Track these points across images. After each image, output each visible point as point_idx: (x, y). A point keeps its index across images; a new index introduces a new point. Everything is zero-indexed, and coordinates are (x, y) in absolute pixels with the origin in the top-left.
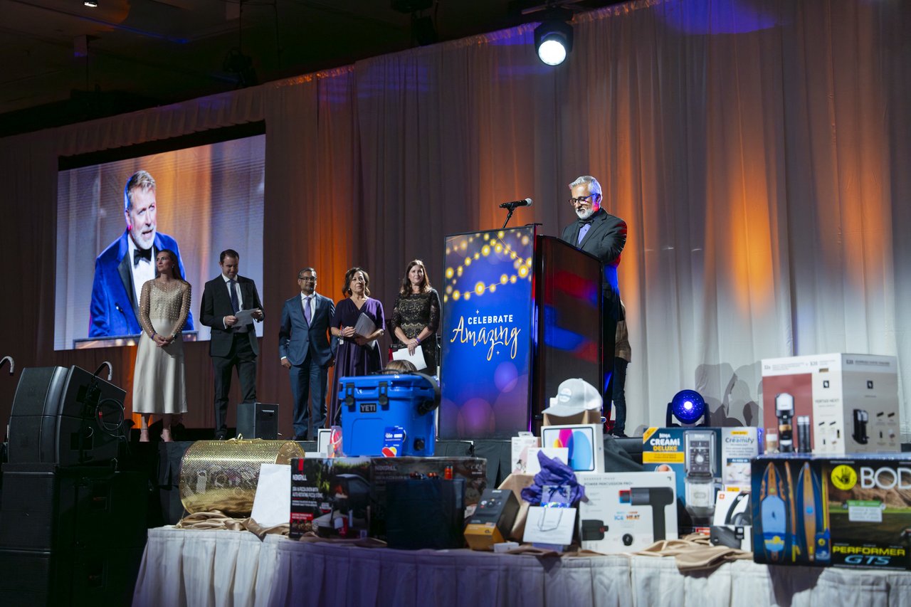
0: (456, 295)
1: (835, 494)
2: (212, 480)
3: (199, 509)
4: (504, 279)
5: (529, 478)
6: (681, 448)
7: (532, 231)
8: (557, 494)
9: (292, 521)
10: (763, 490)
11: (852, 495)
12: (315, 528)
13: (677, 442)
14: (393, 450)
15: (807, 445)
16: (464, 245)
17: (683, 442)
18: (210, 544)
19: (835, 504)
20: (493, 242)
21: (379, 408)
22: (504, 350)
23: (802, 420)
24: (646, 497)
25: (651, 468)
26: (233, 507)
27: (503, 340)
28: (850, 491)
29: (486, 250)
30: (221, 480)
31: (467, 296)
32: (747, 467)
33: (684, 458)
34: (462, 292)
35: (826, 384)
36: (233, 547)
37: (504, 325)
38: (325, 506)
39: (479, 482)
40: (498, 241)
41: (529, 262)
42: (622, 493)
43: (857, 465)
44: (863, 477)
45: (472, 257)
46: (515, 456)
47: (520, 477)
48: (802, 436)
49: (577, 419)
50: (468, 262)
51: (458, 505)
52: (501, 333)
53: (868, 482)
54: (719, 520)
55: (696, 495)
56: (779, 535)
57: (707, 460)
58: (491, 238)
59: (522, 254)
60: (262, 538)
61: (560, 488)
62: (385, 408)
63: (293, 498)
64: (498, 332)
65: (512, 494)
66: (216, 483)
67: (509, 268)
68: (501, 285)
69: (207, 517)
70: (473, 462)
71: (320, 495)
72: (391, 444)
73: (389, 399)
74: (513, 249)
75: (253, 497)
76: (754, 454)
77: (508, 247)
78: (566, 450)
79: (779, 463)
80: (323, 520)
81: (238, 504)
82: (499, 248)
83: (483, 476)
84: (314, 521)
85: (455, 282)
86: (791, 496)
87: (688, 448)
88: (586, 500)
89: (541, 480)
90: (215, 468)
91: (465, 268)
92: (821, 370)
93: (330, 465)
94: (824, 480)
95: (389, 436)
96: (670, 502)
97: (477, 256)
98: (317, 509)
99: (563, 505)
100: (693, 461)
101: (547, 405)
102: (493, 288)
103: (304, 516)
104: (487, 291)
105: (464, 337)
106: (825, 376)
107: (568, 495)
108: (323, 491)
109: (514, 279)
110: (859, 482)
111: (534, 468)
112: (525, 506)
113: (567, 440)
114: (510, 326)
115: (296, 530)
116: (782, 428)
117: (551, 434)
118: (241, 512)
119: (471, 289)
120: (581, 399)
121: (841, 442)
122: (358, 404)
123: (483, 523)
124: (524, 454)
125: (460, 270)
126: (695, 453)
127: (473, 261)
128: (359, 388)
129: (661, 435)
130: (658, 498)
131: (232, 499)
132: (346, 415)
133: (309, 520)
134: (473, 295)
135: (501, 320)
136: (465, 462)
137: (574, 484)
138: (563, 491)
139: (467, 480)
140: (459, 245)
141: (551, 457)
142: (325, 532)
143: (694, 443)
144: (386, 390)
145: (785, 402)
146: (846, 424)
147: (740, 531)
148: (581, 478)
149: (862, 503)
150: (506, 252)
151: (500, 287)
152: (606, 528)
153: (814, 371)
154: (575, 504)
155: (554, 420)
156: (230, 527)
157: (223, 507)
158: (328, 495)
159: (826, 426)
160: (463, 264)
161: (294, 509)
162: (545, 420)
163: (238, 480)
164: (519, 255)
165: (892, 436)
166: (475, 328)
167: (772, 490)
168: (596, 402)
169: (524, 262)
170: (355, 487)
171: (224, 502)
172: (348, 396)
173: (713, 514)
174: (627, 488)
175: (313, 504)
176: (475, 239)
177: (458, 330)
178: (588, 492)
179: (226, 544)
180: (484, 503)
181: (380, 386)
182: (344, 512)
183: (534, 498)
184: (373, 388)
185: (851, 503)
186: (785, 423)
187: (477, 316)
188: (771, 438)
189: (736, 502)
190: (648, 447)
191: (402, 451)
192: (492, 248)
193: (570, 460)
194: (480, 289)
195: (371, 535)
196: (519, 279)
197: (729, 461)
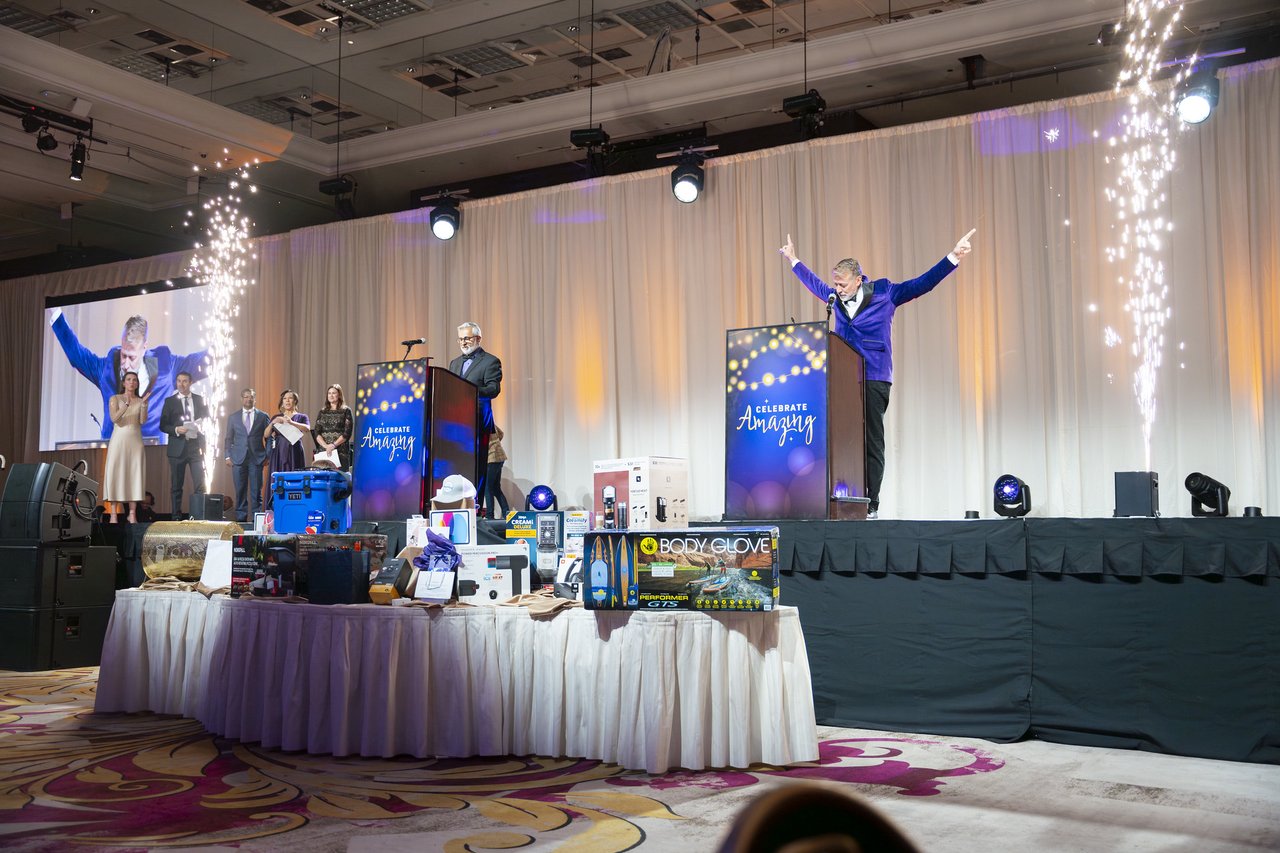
0: (366, 411)
1: (643, 558)
2: (169, 553)
3: (158, 575)
4: (403, 399)
5: (420, 549)
6: (534, 526)
7: (425, 363)
8: (441, 561)
9: (233, 584)
10: (592, 556)
11: (654, 559)
12: (251, 589)
13: (530, 522)
14: (314, 529)
15: (624, 523)
16: (373, 373)
17: (535, 522)
18: (167, 602)
19: (642, 565)
20: (395, 371)
21: (303, 496)
22: (402, 454)
23: (621, 505)
24: (508, 563)
25: (511, 541)
26: (185, 573)
27: (402, 446)
28: (653, 555)
29: (390, 377)
30: (176, 552)
31: (375, 412)
32: (581, 540)
33: (536, 534)
34: (371, 409)
35: (639, 479)
36: (185, 605)
37: (403, 434)
38: (259, 572)
39: (381, 553)
40: (399, 370)
41: (423, 386)
42: (490, 560)
43: (658, 536)
44: (662, 545)
45: (379, 382)
46: (409, 533)
47: (413, 549)
48: (621, 517)
49: (457, 505)
50: (375, 385)
51: (365, 571)
52: (401, 441)
53: (665, 549)
54: (560, 579)
55: (544, 561)
56: (603, 588)
57: (553, 535)
58: (394, 368)
59: (418, 380)
60: (209, 597)
61: (443, 556)
62: (308, 496)
63: (233, 566)
64: (398, 439)
65: (407, 562)
66: (172, 555)
67: (408, 391)
68: (401, 404)
69: (165, 581)
70: (377, 537)
71: (256, 564)
72: (312, 524)
73: (311, 489)
74: (410, 376)
75: (202, 566)
76: (587, 531)
77: (407, 375)
78: (449, 528)
79: (604, 536)
80: (258, 583)
81: (190, 571)
82: (399, 375)
83: (384, 548)
84: (251, 584)
85: (365, 400)
86: (612, 560)
87: (539, 526)
88: (463, 566)
89: (429, 551)
90: (171, 543)
91: (373, 390)
92: (635, 468)
93: (264, 540)
94: (635, 548)
95: (311, 518)
96: (525, 566)
97: (383, 381)
98: (253, 574)
99: (445, 570)
100: (543, 536)
101: (434, 495)
102: (394, 406)
103: (242, 580)
104: (390, 408)
105: (372, 443)
106: (637, 473)
107: (449, 562)
108: (258, 560)
109: (411, 399)
110: (659, 549)
111: (423, 542)
112: (416, 570)
113: (449, 521)
114: (408, 435)
115: (236, 591)
116: (607, 511)
117: (437, 517)
118: (192, 577)
119: (378, 406)
120: (460, 490)
121: (648, 520)
122: (287, 494)
123: (384, 584)
124: (416, 531)
125: (369, 391)
126: (544, 530)
127: (380, 385)
128: (288, 481)
129: (520, 517)
130: (517, 563)
131: (184, 567)
132: (277, 502)
133: (247, 583)
134: (379, 411)
135: (400, 430)
136: (370, 538)
137: (454, 554)
138: (445, 560)
139: (372, 552)
140: (368, 372)
141: (437, 534)
142: (259, 592)
143: (544, 523)
144: (309, 482)
145: (609, 492)
146: (651, 507)
147: (575, 586)
148: (459, 549)
149: (660, 564)
150: (405, 378)
151: (400, 405)
152: (478, 587)
153: (630, 469)
154: (454, 569)
155: (440, 506)
156: (184, 589)
157: (177, 573)
158: (262, 564)
159: (638, 509)
160: (371, 387)
161: (234, 575)
162: (433, 506)
163: (190, 552)
164: (415, 381)
165: (683, 516)
166: (380, 436)
167: (599, 556)
168: (472, 492)
169: (419, 387)
170: (284, 558)
171: (178, 569)
172: (278, 487)
173: (556, 575)
174: (494, 556)
175: (250, 571)
176: (381, 368)
177: (367, 438)
178: (464, 559)
179: (180, 602)
180: (384, 569)
181: (304, 479)
182: (275, 576)
183: (424, 564)
184: (299, 481)
185: (653, 564)
186: (609, 507)
187: (381, 426)
188: (600, 518)
189: (573, 566)
190: (510, 526)
191: (321, 530)
192: (394, 376)
193: (451, 536)
194: (384, 406)
195: (295, 594)
196: (415, 399)
197: (569, 535)
